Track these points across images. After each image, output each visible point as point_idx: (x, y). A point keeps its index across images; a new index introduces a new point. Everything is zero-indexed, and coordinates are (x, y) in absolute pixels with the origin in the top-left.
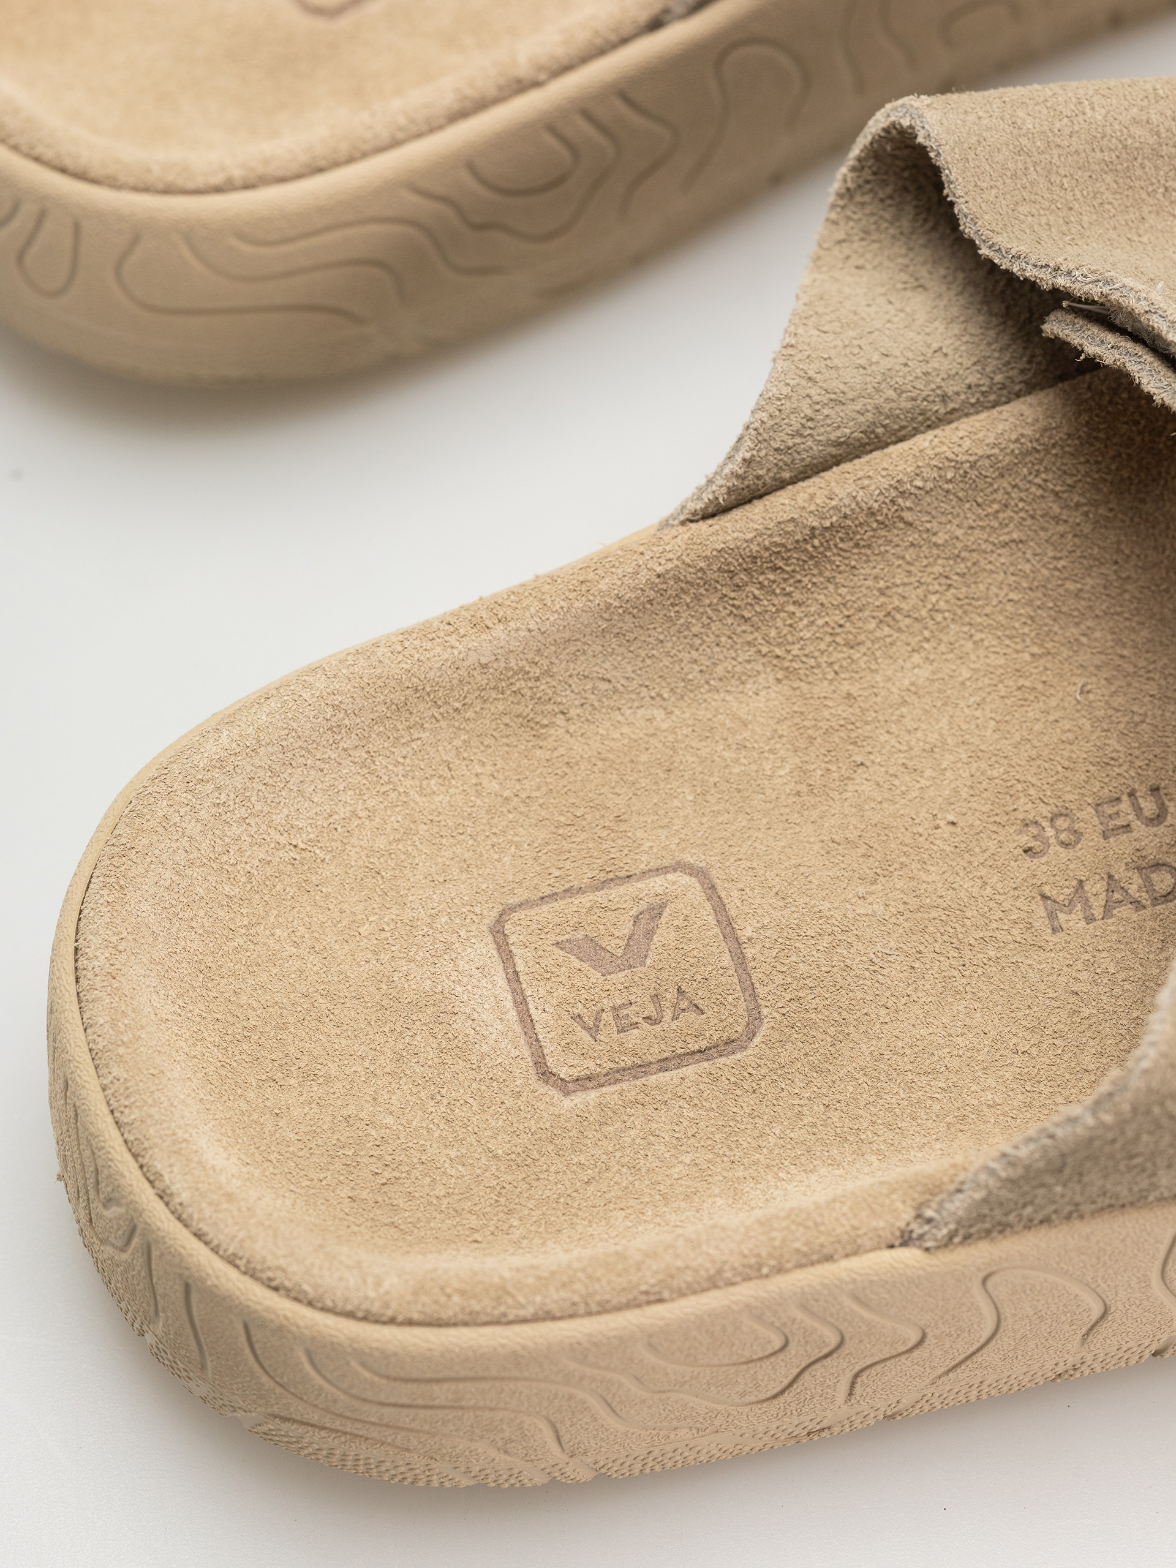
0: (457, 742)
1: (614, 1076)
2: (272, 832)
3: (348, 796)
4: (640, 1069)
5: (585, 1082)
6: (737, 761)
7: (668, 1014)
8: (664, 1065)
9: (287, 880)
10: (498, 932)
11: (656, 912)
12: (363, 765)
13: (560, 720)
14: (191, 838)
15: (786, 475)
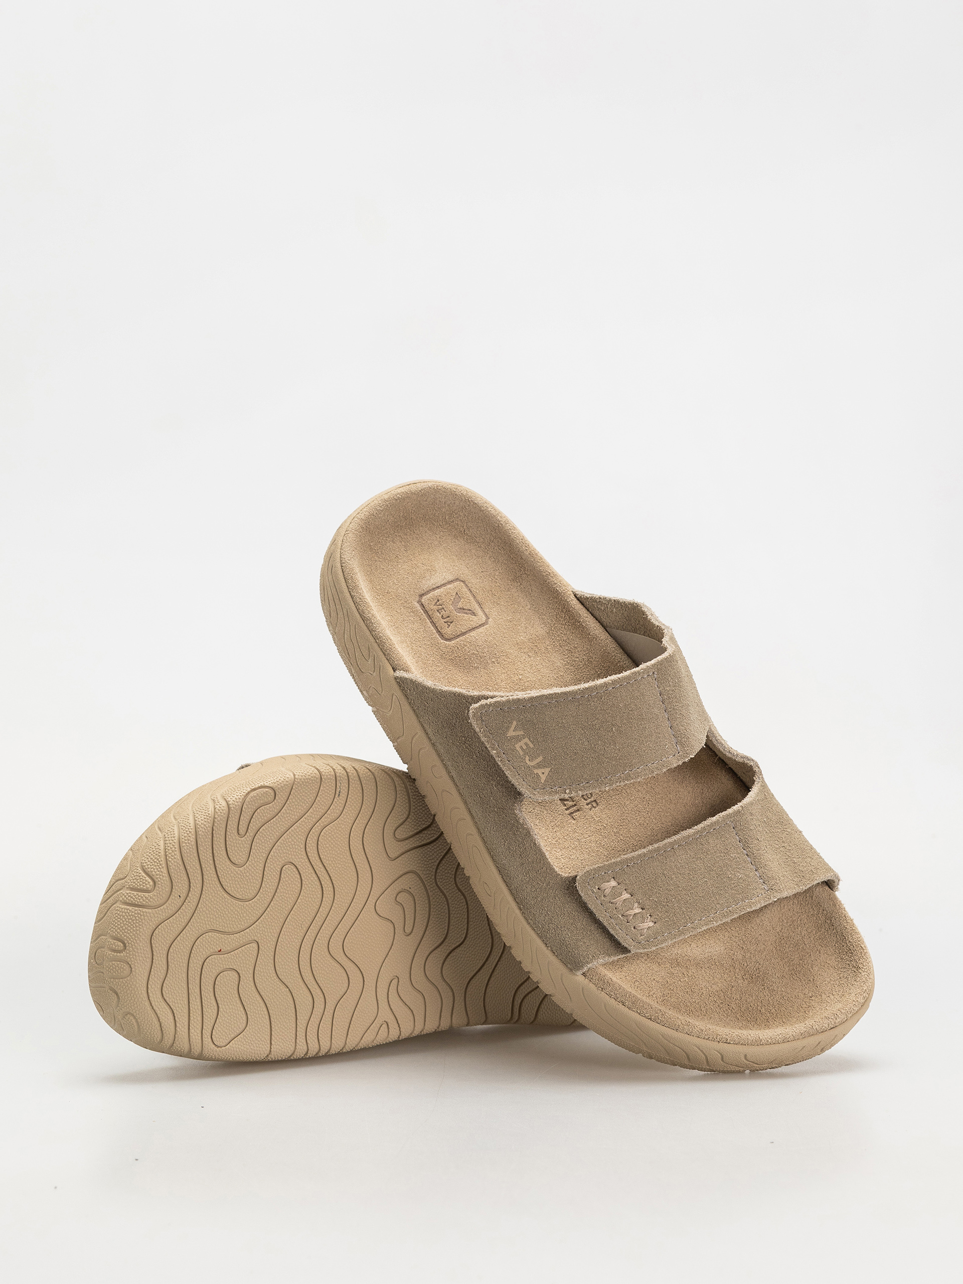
0: (504, 561)
1: (426, 612)
2: (465, 524)
3: (482, 540)
4: (430, 617)
5: (422, 605)
6: (522, 627)
7: (445, 620)
8: (432, 622)
9: (456, 531)
10: (457, 580)
11: (474, 614)
12: (490, 540)
13: (519, 584)
14: (454, 503)
15: (590, 610)
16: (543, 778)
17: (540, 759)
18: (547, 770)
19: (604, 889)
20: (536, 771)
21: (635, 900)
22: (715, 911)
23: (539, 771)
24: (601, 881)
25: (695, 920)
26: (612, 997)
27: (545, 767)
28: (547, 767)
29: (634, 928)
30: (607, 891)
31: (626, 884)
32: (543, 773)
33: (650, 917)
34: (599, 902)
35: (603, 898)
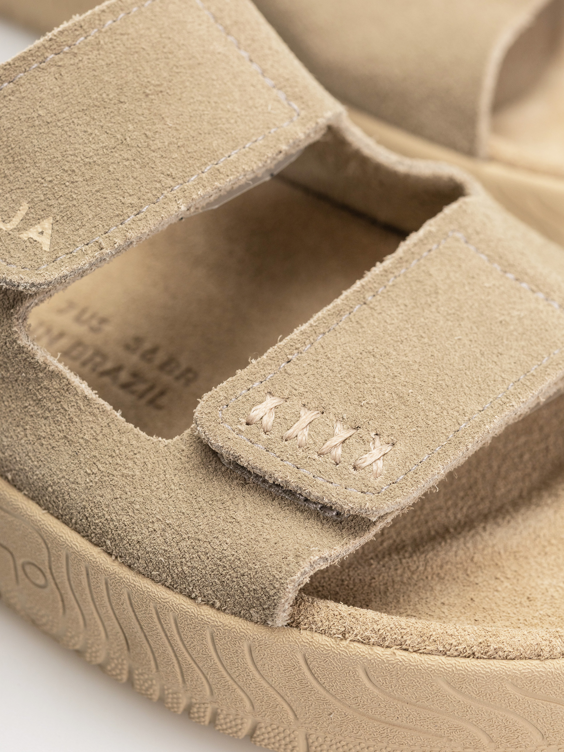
16: (45, 242)
17: (24, 207)
18: (47, 224)
19: (258, 418)
20: (25, 236)
21: (332, 416)
22: (505, 387)
23: (32, 233)
24: (247, 406)
25: (472, 413)
26: (372, 640)
27: (39, 220)
28: (43, 218)
29: (355, 468)
30: (269, 421)
31: (301, 395)
32: (42, 233)
33: (377, 437)
34: (260, 447)
35: (265, 436)
